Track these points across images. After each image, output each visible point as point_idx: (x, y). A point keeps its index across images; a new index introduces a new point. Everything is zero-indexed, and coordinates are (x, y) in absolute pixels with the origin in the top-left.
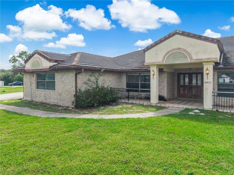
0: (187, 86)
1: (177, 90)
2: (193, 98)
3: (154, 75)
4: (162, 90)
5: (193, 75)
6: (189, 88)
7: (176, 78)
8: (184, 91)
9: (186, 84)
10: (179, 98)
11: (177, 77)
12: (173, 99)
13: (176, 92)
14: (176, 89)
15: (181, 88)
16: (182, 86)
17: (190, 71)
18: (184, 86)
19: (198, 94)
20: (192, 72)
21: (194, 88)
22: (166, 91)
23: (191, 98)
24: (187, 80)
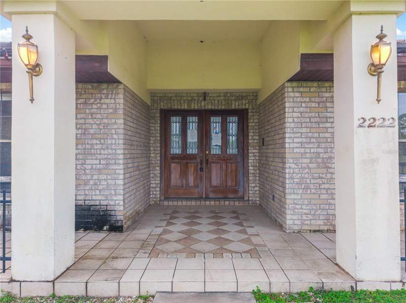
0: (192, 157)
1: (161, 173)
2: (214, 199)
3: (35, 70)
4: (102, 177)
5: (213, 119)
6: (201, 164)
7: (156, 127)
8: (184, 174)
9: (190, 151)
10: (166, 203)
11: (161, 127)
12: (145, 211)
13: (155, 182)
14: (158, 168)
15: (173, 165)
16: (175, 157)
17: (203, 103)
18: (184, 158)
19: (229, 183)
20: (210, 107)
21: (217, 163)
22: (121, 182)
23: (207, 198)
24: (193, 136)
